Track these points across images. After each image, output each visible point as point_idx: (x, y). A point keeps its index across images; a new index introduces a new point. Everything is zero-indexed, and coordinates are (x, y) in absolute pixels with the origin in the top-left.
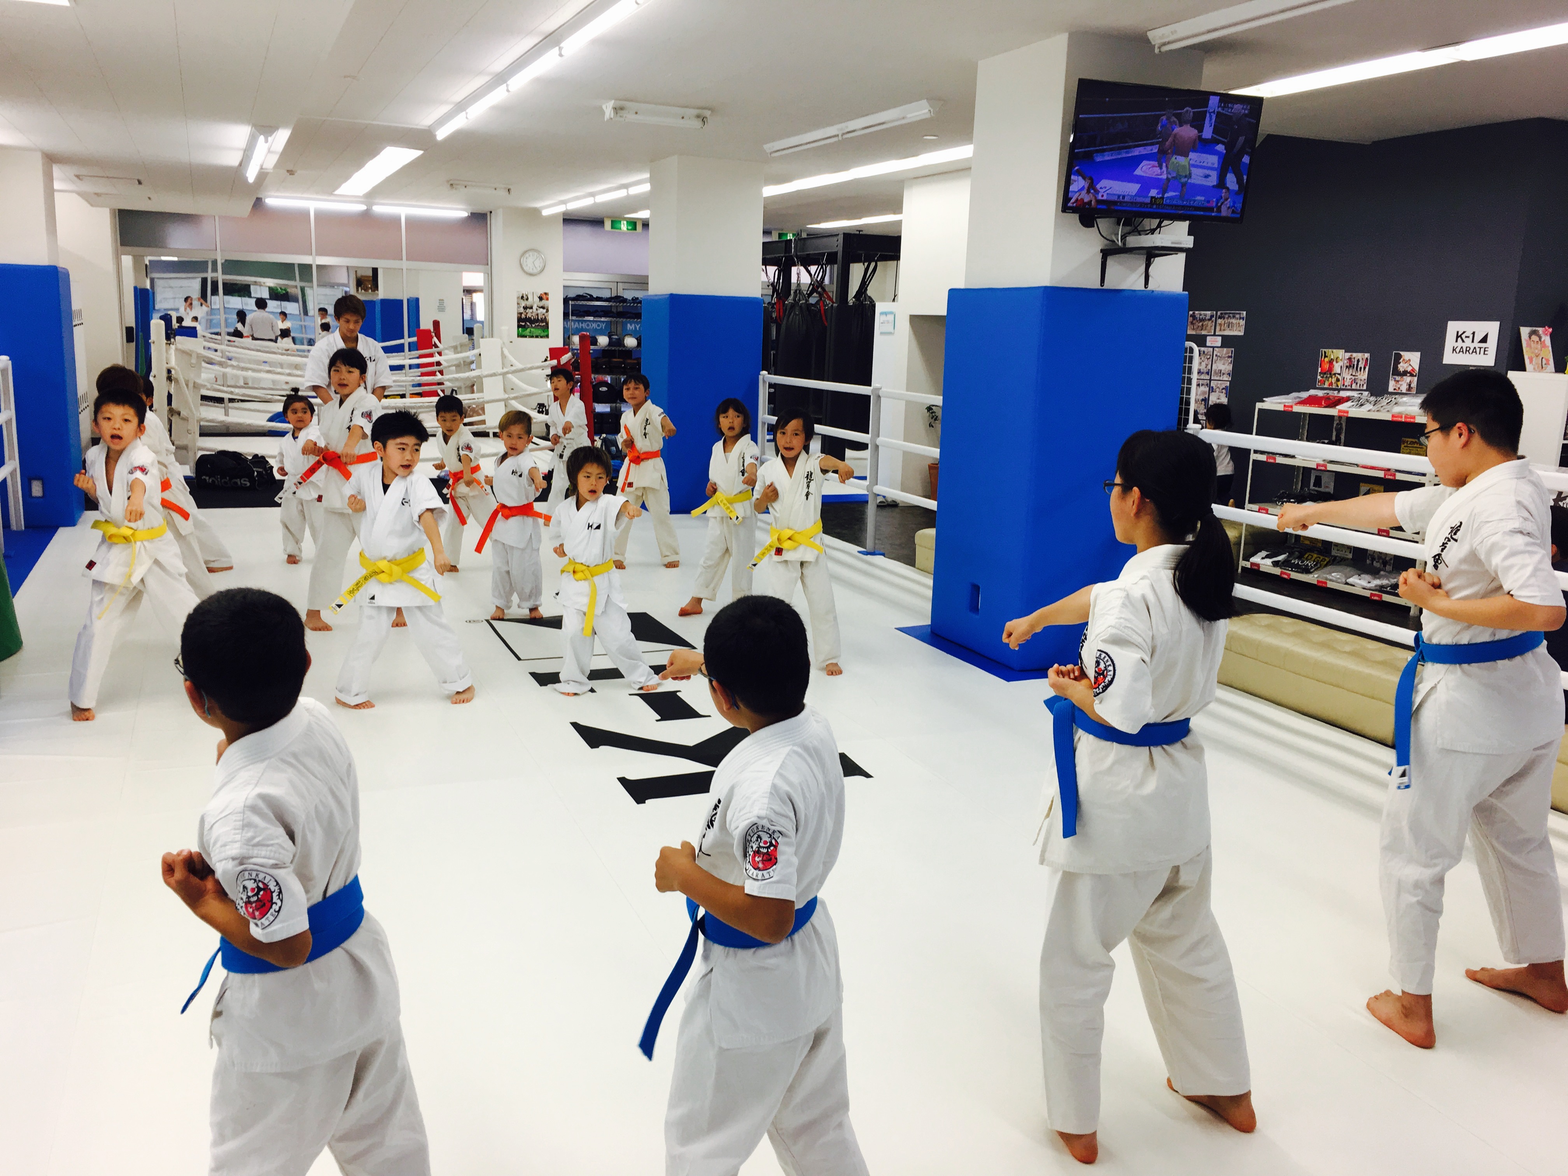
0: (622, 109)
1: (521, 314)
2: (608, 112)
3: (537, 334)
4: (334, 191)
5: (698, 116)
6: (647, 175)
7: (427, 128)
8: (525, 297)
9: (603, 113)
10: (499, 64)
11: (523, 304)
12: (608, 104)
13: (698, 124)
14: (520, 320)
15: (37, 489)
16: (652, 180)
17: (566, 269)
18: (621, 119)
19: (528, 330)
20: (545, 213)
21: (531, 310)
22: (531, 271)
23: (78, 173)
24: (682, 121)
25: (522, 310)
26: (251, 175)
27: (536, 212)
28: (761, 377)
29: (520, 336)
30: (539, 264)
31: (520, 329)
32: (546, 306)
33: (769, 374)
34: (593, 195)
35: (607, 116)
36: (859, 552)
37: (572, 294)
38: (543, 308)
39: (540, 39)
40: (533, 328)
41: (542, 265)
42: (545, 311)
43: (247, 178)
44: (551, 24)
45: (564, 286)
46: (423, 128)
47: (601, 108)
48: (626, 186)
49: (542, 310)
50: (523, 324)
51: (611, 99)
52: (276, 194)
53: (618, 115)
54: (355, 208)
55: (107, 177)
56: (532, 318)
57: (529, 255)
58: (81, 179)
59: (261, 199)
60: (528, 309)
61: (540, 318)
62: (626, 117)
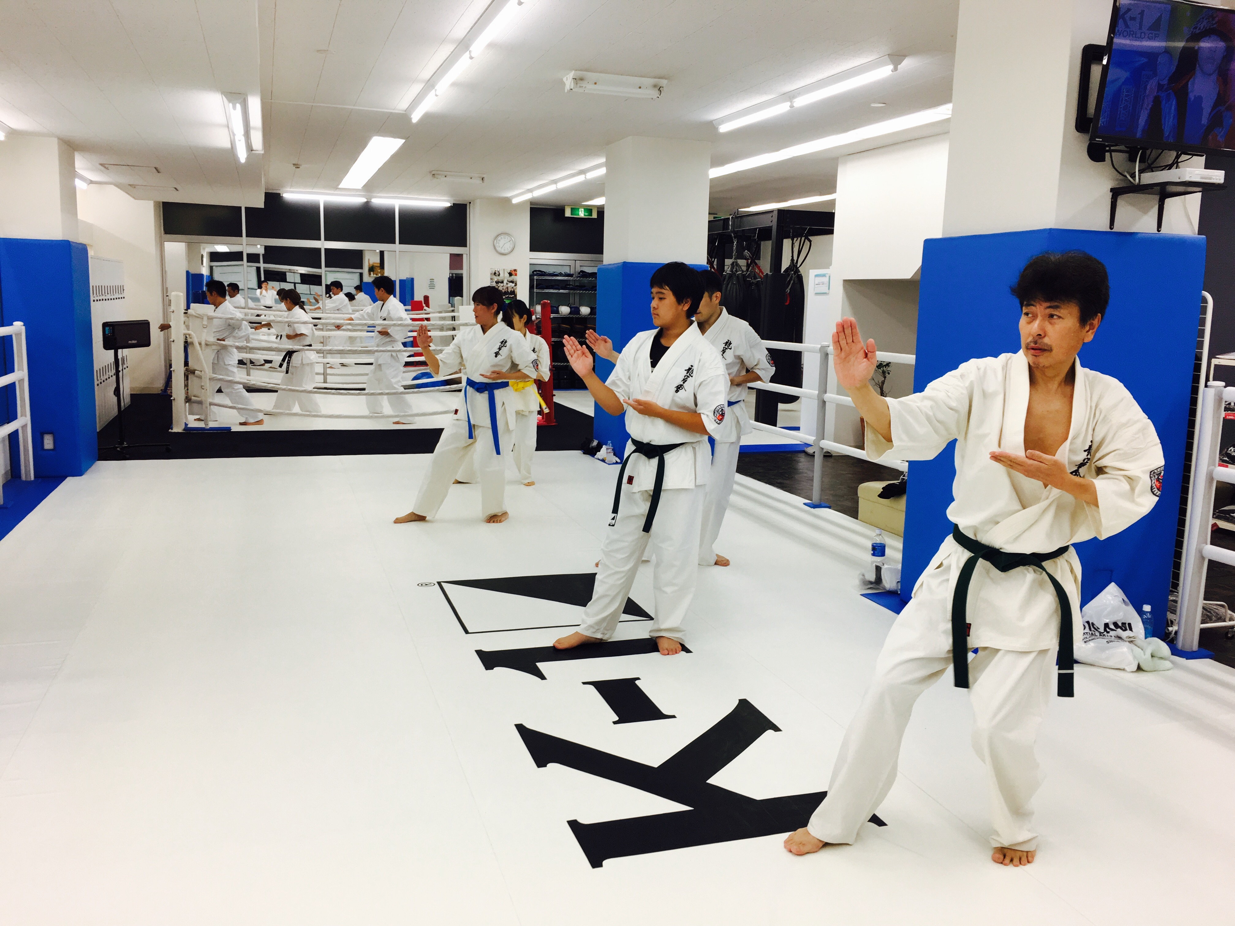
0: (582, 79)
2: (569, 83)
4: (339, 185)
5: (655, 86)
6: (602, 159)
7: (404, 112)
8: (497, 273)
9: (563, 85)
10: (460, 30)
11: (496, 279)
12: (568, 76)
13: (655, 93)
15: (48, 443)
16: (607, 163)
17: (531, 250)
18: (581, 90)
20: (515, 201)
21: (502, 285)
22: (502, 251)
23: (103, 163)
24: (639, 91)
27: (508, 200)
30: (508, 245)
32: (514, 280)
34: (555, 182)
35: (567, 87)
36: (805, 504)
37: (535, 269)
38: (512, 282)
41: (512, 246)
42: (513, 285)
43: (239, 160)
45: (530, 264)
46: (400, 112)
47: (562, 79)
48: (584, 172)
49: (511, 284)
51: (571, 70)
52: (291, 190)
53: (578, 85)
54: (358, 200)
55: (128, 165)
56: (503, 290)
57: (502, 238)
58: (107, 169)
59: (280, 194)
60: (500, 284)
61: (509, 291)
62: (585, 87)
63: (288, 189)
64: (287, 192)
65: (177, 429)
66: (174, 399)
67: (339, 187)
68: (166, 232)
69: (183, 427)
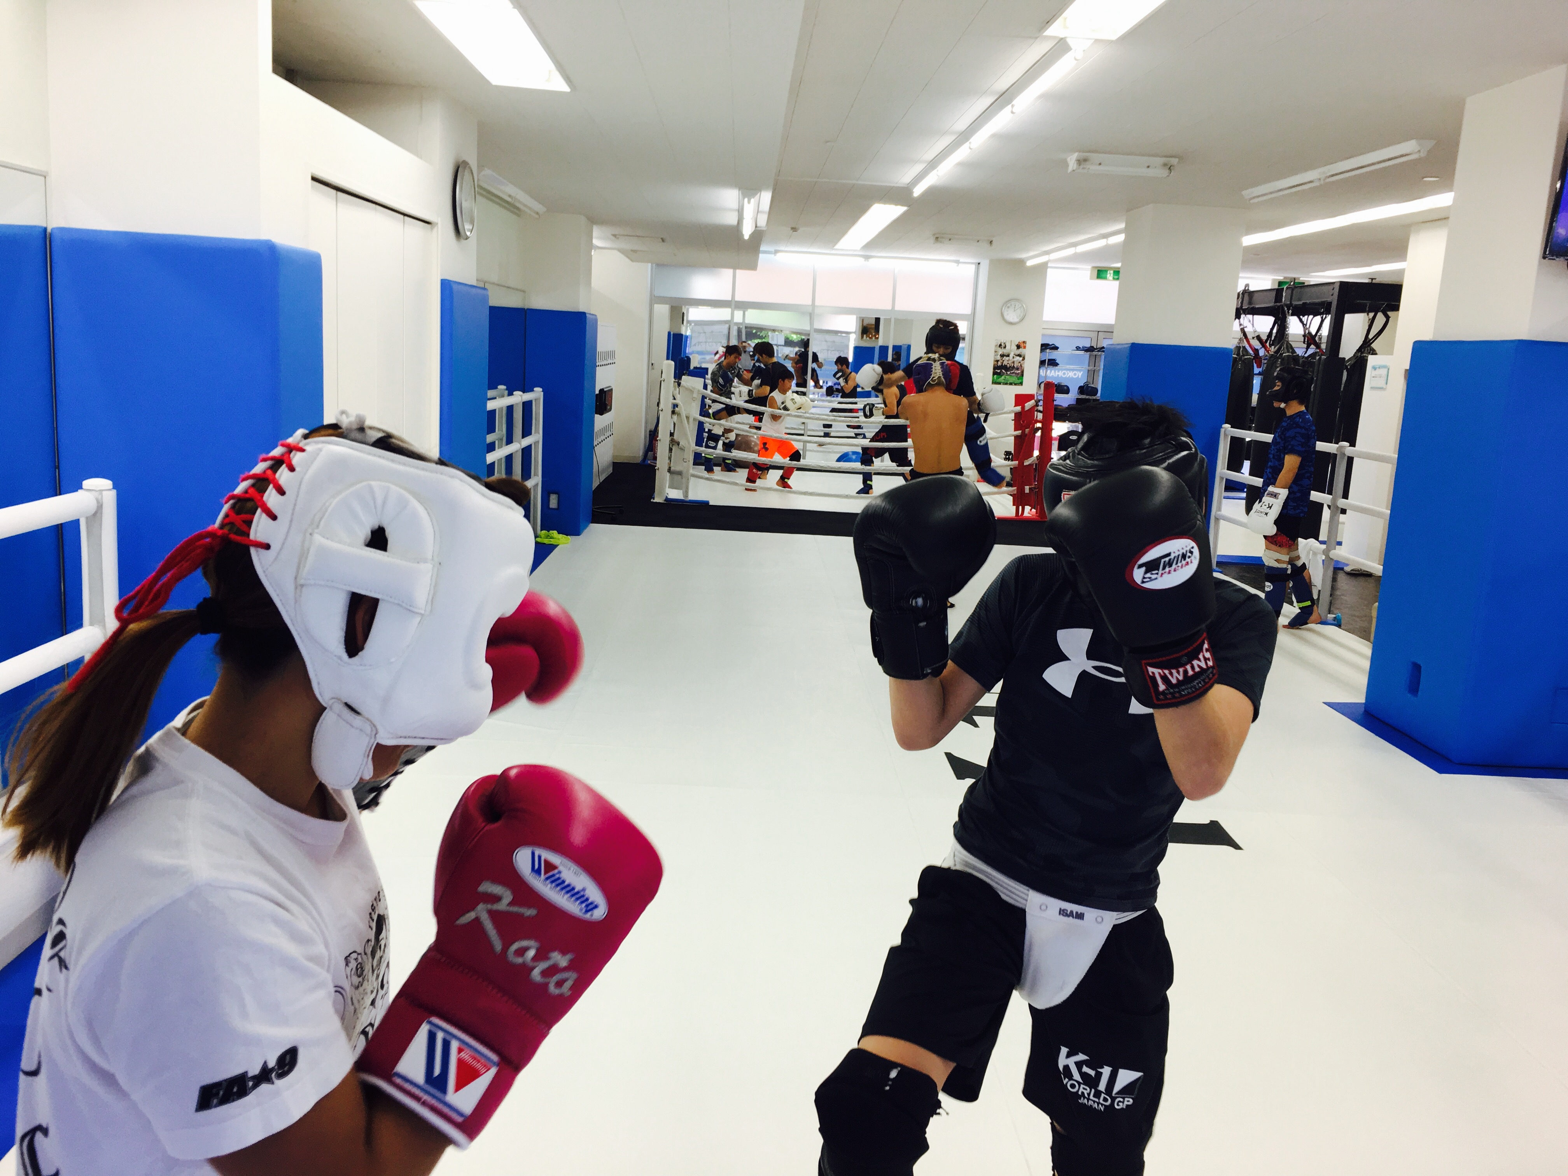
0: (1085, 160)
1: (997, 361)
2: (1072, 164)
3: (1012, 382)
4: (834, 245)
5: (1165, 165)
6: (1122, 226)
8: (1003, 345)
9: (1066, 165)
10: (961, 125)
11: (1001, 351)
12: (1072, 156)
13: (1164, 172)
14: (995, 368)
15: (553, 502)
16: (1126, 230)
18: (1085, 171)
19: (1003, 377)
20: (1029, 263)
22: (1011, 320)
23: (616, 233)
24: (1149, 169)
25: (999, 358)
26: (747, 231)
27: (1022, 262)
28: (1222, 430)
29: (994, 383)
30: (1019, 314)
31: (995, 376)
32: (1022, 354)
33: (1231, 427)
34: (1074, 245)
35: (1070, 169)
38: (1019, 356)
39: (996, 98)
40: (1008, 375)
41: (1022, 316)
42: (1021, 359)
43: (743, 235)
44: (1004, 83)
45: (1043, 335)
46: (902, 185)
47: (1065, 159)
48: (1106, 236)
50: (999, 371)
51: (1075, 151)
52: (786, 249)
53: (1081, 167)
55: (637, 236)
56: (1008, 365)
57: (1011, 305)
60: (1005, 357)
61: (1015, 366)
62: (1089, 168)
63: (783, 249)
64: (781, 251)
65: (658, 499)
66: (658, 469)
67: (836, 248)
69: (664, 498)
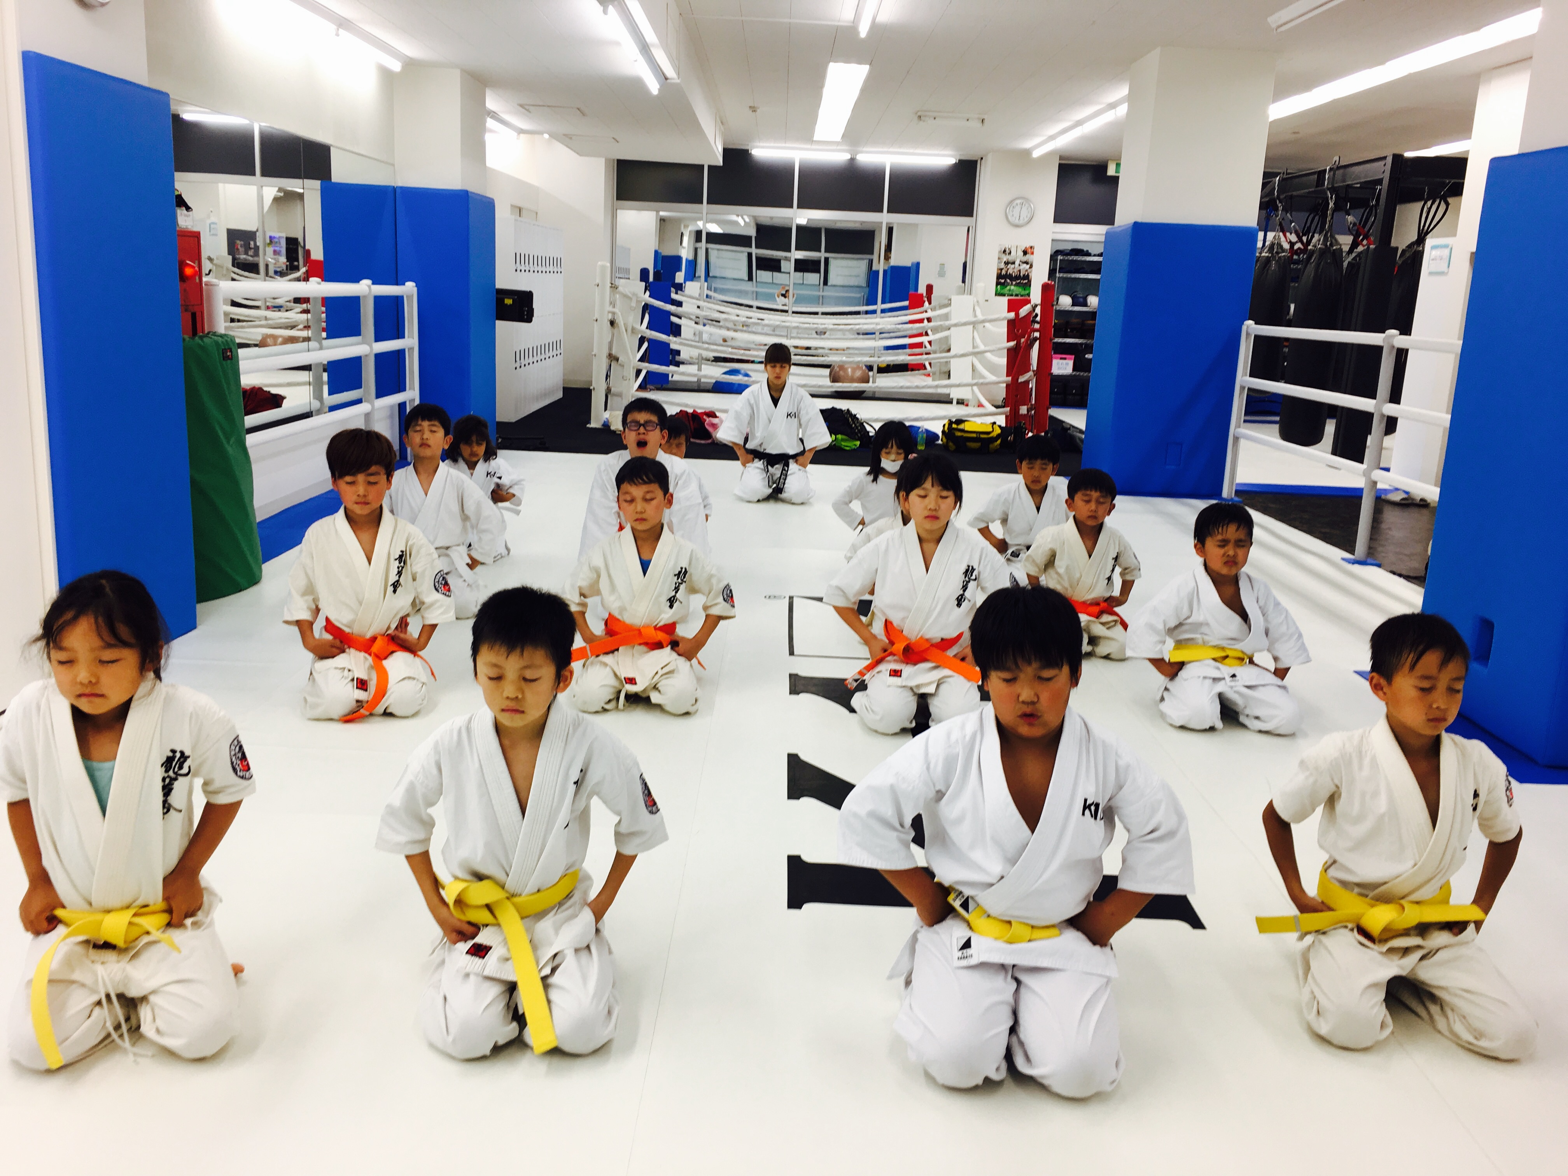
1: (1002, 269)
3: (1017, 293)
7: (852, 24)
8: (1007, 251)
11: (1005, 258)
14: (999, 276)
17: (1056, 220)
19: (1008, 288)
20: (1036, 154)
21: (1013, 266)
22: (1017, 222)
23: (522, 103)
25: (1002, 265)
26: (651, 88)
27: (1027, 153)
28: (1244, 328)
29: (998, 294)
30: (1025, 214)
31: (999, 287)
32: (1030, 261)
33: (1256, 324)
36: (1343, 559)
37: (1061, 247)
38: (1027, 263)
40: (1015, 285)
41: (1029, 216)
42: (1028, 266)
45: (1052, 240)
46: (844, 22)
49: (1025, 265)
50: (1003, 281)
52: (761, 144)
54: (838, 157)
55: (548, 106)
56: (1013, 274)
57: (1017, 204)
58: (528, 110)
59: (748, 150)
60: (1009, 265)
61: (1022, 275)
63: (758, 144)
64: (757, 147)
65: (593, 424)
67: (815, 139)
68: (619, 198)
69: (600, 424)
